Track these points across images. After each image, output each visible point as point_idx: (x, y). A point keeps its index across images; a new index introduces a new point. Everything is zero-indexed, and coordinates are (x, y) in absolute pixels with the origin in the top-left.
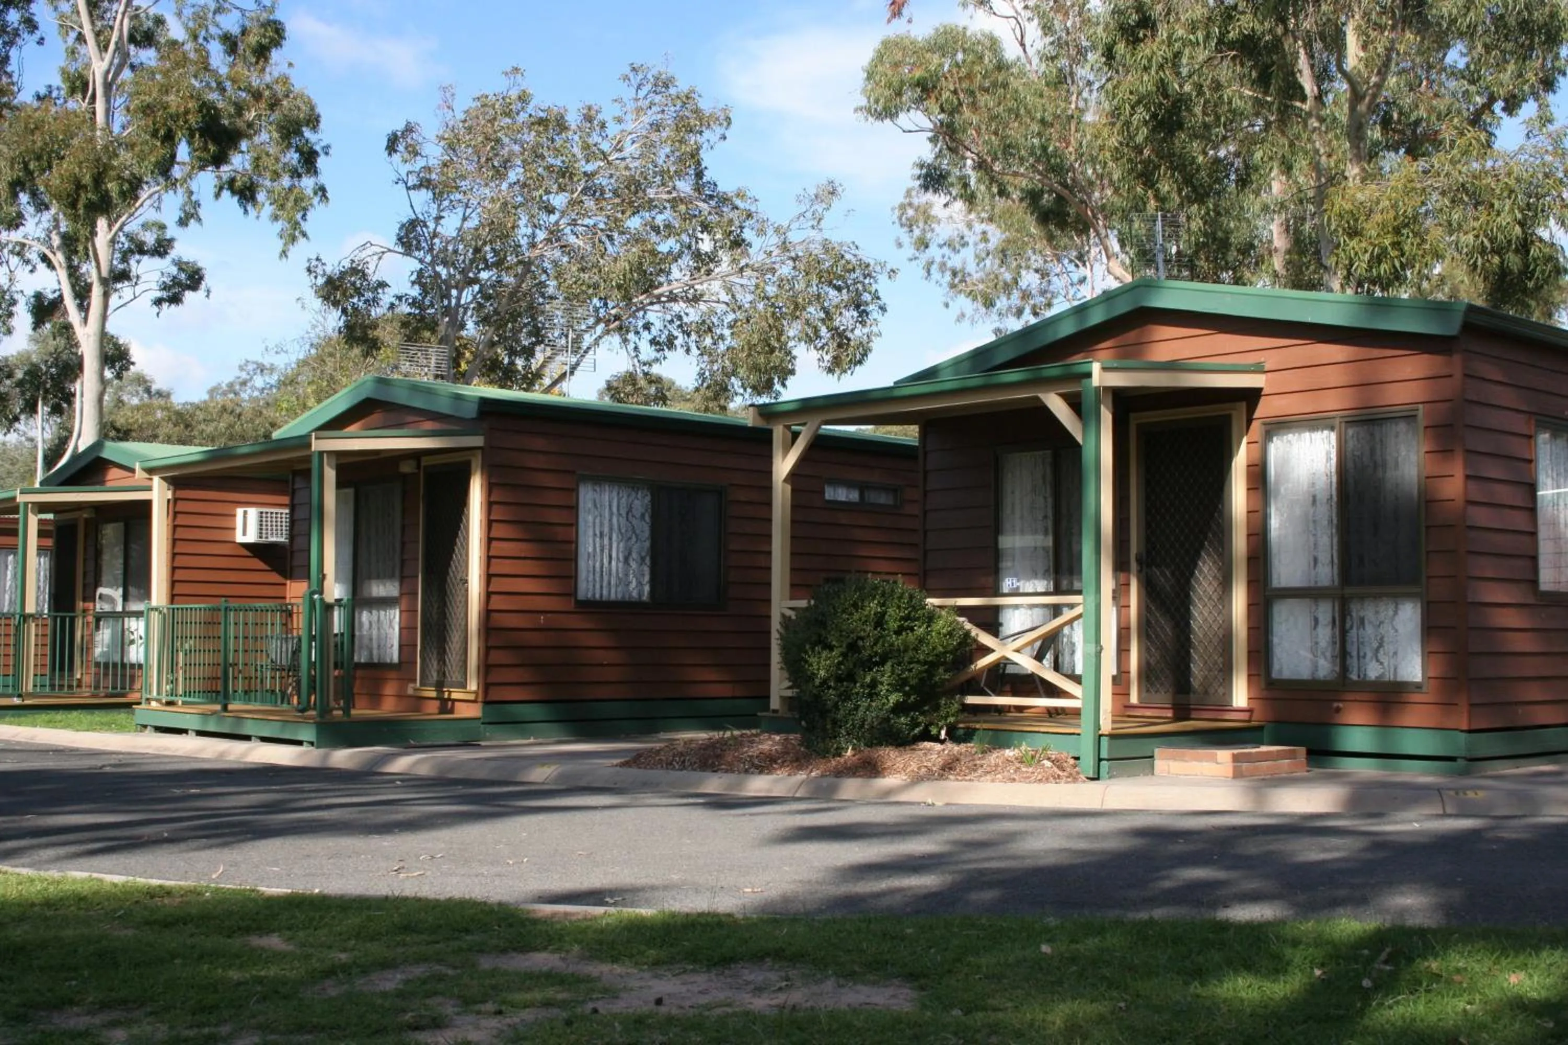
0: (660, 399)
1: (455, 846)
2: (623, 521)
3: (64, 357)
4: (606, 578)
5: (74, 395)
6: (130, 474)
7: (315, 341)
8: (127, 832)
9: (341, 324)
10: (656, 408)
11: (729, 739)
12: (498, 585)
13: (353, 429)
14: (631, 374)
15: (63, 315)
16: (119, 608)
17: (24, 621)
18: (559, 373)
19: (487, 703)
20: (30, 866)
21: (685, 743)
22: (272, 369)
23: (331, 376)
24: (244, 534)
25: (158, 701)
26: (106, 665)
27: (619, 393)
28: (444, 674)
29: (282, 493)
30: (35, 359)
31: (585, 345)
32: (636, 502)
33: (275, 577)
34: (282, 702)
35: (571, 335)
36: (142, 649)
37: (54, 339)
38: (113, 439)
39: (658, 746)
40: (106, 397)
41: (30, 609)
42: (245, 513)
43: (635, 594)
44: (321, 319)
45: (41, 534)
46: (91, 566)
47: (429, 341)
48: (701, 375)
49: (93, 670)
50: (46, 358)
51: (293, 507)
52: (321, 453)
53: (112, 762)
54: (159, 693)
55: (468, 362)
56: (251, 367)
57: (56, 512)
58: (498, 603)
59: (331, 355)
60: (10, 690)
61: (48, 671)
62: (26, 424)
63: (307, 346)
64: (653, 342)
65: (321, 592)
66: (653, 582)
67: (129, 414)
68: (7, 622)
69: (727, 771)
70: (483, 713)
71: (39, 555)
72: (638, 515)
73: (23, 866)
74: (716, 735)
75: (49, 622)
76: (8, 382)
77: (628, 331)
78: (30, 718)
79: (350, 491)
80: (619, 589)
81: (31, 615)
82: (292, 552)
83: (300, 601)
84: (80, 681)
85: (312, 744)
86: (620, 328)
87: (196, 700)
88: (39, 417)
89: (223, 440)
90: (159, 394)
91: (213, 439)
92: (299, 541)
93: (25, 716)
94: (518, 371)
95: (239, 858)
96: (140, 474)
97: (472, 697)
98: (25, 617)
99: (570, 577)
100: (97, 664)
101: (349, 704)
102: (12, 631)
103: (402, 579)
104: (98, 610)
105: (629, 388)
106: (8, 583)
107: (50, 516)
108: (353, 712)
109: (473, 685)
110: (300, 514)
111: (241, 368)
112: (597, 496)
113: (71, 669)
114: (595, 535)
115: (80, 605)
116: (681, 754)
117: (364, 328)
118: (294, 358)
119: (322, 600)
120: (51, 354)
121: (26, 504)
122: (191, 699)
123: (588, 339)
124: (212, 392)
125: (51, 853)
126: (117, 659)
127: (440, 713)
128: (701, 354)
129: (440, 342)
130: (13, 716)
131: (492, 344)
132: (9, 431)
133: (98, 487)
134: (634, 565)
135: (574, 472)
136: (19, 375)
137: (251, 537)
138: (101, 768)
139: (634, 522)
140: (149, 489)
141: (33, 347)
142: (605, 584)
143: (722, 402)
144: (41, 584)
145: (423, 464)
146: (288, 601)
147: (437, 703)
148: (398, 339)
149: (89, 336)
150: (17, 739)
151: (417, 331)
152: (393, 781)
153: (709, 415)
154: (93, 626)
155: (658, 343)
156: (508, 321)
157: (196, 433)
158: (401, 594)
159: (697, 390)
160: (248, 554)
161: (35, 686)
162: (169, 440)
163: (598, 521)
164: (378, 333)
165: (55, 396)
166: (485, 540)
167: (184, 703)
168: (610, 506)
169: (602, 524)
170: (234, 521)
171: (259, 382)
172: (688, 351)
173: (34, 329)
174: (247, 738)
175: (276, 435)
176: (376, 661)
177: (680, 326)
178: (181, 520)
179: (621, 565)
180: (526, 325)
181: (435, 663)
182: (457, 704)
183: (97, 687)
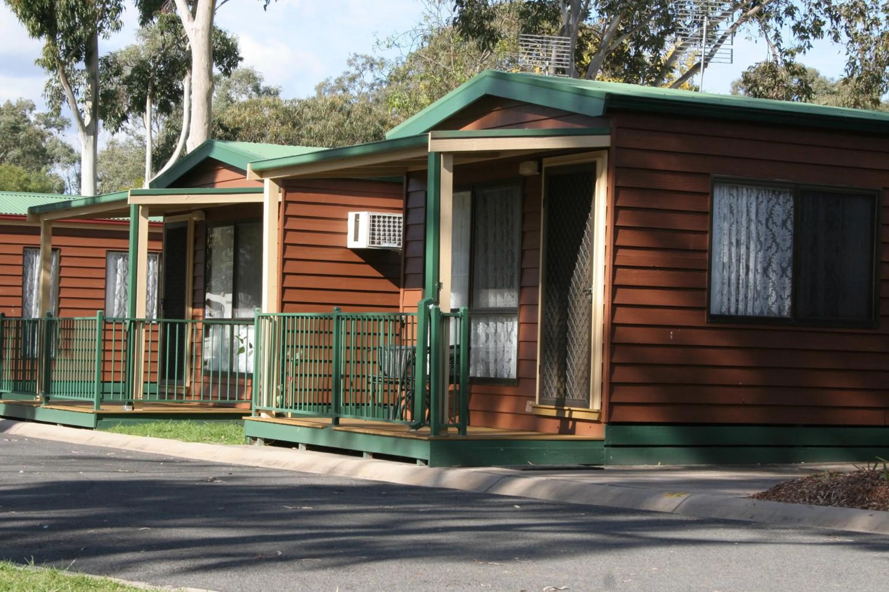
0: (804, 92)
1: (580, 578)
2: (762, 229)
3: (173, 52)
4: (742, 291)
5: (182, 93)
6: (238, 176)
7: (428, 33)
8: (241, 549)
9: (456, 14)
10: (799, 103)
11: (881, 472)
12: (622, 297)
13: (469, 128)
14: (771, 65)
15: (170, 9)
16: (228, 315)
17: (135, 328)
18: (691, 64)
19: (611, 424)
20: (144, 579)
21: (831, 475)
22: (382, 64)
23: (445, 69)
24: (356, 239)
25: (268, 412)
26: (216, 373)
27: (757, 86)
28: (565, 391)
29: (397, 196)
30: (143, 56)
31: (720, 34)
32: (777, 207)
33: (387, 285)
34: (395, 417)
35: (706, 23)
36: (252, 358)
37: (162, 33)
38: (220, 138)
39: (800, 476)
40: (215, 94)
41: (141, 315)
42: (357, 216)
43: (774, 309)
44: (435, 10)
45: (152, 237)
46: (200, 269)
47: (550, 33)
48: (852, 64)
49: (202, 379)
50: (153, 54)
51: (407, 212)
52: (438, 154)
53: (223, 475)
54: (268, 405)
55: (590, 55)
56: (360, 61)
57: (165, 215)
58: (623, 316)
59: (444, 48)
60: (121, 398)
61: (157, 378)
62: (134, 123)
63: (420, 40)
64: (797, 28)
65: (437, 302)
66: (794, 296)
67: (236, 111)
68: (118, 327)
69: (878, 509)
70: (607, 435)
71: (149, 259)
72: (779, 222)
73: (139, 580)
74: (866, 467)
75: (159, 328)
76: (116, 79)
77: (768, 18)
78: (141, 427)
79: (467, 195)
80: (757, 303)
81: (142, 321)
82: (406, 259)
83: (415, 311)
84: (188, 390)
85: (426, 462)
86: (759, 14)
87: (306, 412)
88: (147, 116)
89: (332, 139)
90: (268, 92)
91: (320, 139)
92: (415, 248)
93: (134, 424)
94: (646, 63)
95: (355, 581)
96: (251, 176)
97: (594, 417)
98: (135, 323)
99: (703, 289)
100: (207, 373)
101: (465, 422)
102: (123, 337)
103: (521, 289)
104: (207, 317)
105: (768, 81)
106: (118, 287)
107: (160, 219)
108: (469, 429)
109: (596, 405)
110: (416, 218)
111: (350, 63)
112: (733, 201)
113: (181, 376)
114: (731, 243)
115: (190, 311)
116: (827, 487)
117: (481, 19)
118: (406, 52)
119: (437, 310)
120: (159, 50)
121: (137, 206)
122: (302, 412)
123: (724, 27)
124: (320, 88)
125: (165, 566)
126: (226, 367)
127: (560, 433)
128: (852, 42)
129: (561, 34)
130: (123, 424)
131: (619, 34)
132: (117, 130)
133: (208, 190)
134: (773, 277)
135: (708, 174)
136: (127, 71)
137: (363, 243)
138: (212, 481)
139: (775, 229)
140: (261, 191)
141: (140, 43)
142: (741, 297)
143: (875, 96)
144: (150, 289)
145: (544, 165)
146: (401, 311)
147: (558, 422)
148: (516, 30)
149: (197, 31)
150: (127, 448)
151: (536, 20)
152: (512, 504)
153: (859, 110)
154: (202, 333)
155: (803, 30)
156: (635, 10)
157: (304, 132)
158: (520, 306)
159: (846, 81)
160: (360, 260)
161: (145, 394)
162: (276, 139)
163: (734, 228)
164: (495, 24)
165: (163, 94)
166: (610, 249)
167: (293, 415)
168: (748, 212)
169: (738, 232)
170: (346, 225)
171: (368, 77)
172: (836, 38)
173: (142, 24)
174: (359, 454)
175: (390, 135)
176: (492, 376)
177: (828, 10)
178: (292, 224)
179: (759, 277)
180: (654, 13)
181: (555, 380)
182: (578, 424)
183: (206, 397)
